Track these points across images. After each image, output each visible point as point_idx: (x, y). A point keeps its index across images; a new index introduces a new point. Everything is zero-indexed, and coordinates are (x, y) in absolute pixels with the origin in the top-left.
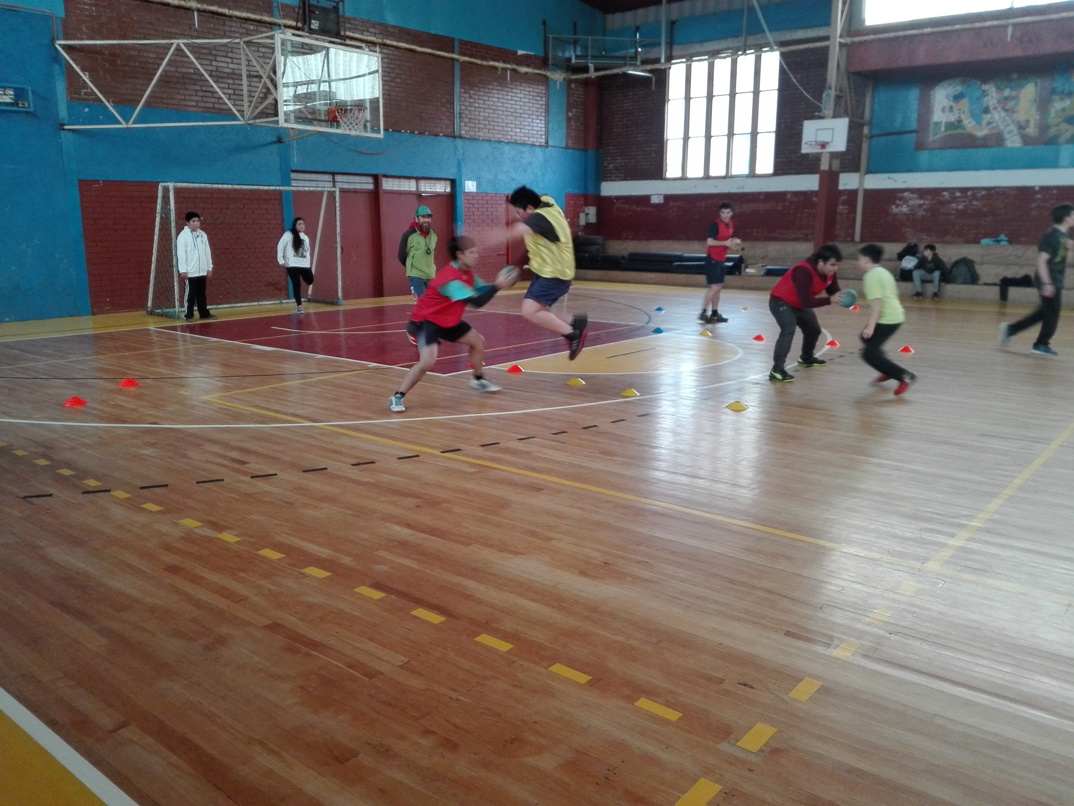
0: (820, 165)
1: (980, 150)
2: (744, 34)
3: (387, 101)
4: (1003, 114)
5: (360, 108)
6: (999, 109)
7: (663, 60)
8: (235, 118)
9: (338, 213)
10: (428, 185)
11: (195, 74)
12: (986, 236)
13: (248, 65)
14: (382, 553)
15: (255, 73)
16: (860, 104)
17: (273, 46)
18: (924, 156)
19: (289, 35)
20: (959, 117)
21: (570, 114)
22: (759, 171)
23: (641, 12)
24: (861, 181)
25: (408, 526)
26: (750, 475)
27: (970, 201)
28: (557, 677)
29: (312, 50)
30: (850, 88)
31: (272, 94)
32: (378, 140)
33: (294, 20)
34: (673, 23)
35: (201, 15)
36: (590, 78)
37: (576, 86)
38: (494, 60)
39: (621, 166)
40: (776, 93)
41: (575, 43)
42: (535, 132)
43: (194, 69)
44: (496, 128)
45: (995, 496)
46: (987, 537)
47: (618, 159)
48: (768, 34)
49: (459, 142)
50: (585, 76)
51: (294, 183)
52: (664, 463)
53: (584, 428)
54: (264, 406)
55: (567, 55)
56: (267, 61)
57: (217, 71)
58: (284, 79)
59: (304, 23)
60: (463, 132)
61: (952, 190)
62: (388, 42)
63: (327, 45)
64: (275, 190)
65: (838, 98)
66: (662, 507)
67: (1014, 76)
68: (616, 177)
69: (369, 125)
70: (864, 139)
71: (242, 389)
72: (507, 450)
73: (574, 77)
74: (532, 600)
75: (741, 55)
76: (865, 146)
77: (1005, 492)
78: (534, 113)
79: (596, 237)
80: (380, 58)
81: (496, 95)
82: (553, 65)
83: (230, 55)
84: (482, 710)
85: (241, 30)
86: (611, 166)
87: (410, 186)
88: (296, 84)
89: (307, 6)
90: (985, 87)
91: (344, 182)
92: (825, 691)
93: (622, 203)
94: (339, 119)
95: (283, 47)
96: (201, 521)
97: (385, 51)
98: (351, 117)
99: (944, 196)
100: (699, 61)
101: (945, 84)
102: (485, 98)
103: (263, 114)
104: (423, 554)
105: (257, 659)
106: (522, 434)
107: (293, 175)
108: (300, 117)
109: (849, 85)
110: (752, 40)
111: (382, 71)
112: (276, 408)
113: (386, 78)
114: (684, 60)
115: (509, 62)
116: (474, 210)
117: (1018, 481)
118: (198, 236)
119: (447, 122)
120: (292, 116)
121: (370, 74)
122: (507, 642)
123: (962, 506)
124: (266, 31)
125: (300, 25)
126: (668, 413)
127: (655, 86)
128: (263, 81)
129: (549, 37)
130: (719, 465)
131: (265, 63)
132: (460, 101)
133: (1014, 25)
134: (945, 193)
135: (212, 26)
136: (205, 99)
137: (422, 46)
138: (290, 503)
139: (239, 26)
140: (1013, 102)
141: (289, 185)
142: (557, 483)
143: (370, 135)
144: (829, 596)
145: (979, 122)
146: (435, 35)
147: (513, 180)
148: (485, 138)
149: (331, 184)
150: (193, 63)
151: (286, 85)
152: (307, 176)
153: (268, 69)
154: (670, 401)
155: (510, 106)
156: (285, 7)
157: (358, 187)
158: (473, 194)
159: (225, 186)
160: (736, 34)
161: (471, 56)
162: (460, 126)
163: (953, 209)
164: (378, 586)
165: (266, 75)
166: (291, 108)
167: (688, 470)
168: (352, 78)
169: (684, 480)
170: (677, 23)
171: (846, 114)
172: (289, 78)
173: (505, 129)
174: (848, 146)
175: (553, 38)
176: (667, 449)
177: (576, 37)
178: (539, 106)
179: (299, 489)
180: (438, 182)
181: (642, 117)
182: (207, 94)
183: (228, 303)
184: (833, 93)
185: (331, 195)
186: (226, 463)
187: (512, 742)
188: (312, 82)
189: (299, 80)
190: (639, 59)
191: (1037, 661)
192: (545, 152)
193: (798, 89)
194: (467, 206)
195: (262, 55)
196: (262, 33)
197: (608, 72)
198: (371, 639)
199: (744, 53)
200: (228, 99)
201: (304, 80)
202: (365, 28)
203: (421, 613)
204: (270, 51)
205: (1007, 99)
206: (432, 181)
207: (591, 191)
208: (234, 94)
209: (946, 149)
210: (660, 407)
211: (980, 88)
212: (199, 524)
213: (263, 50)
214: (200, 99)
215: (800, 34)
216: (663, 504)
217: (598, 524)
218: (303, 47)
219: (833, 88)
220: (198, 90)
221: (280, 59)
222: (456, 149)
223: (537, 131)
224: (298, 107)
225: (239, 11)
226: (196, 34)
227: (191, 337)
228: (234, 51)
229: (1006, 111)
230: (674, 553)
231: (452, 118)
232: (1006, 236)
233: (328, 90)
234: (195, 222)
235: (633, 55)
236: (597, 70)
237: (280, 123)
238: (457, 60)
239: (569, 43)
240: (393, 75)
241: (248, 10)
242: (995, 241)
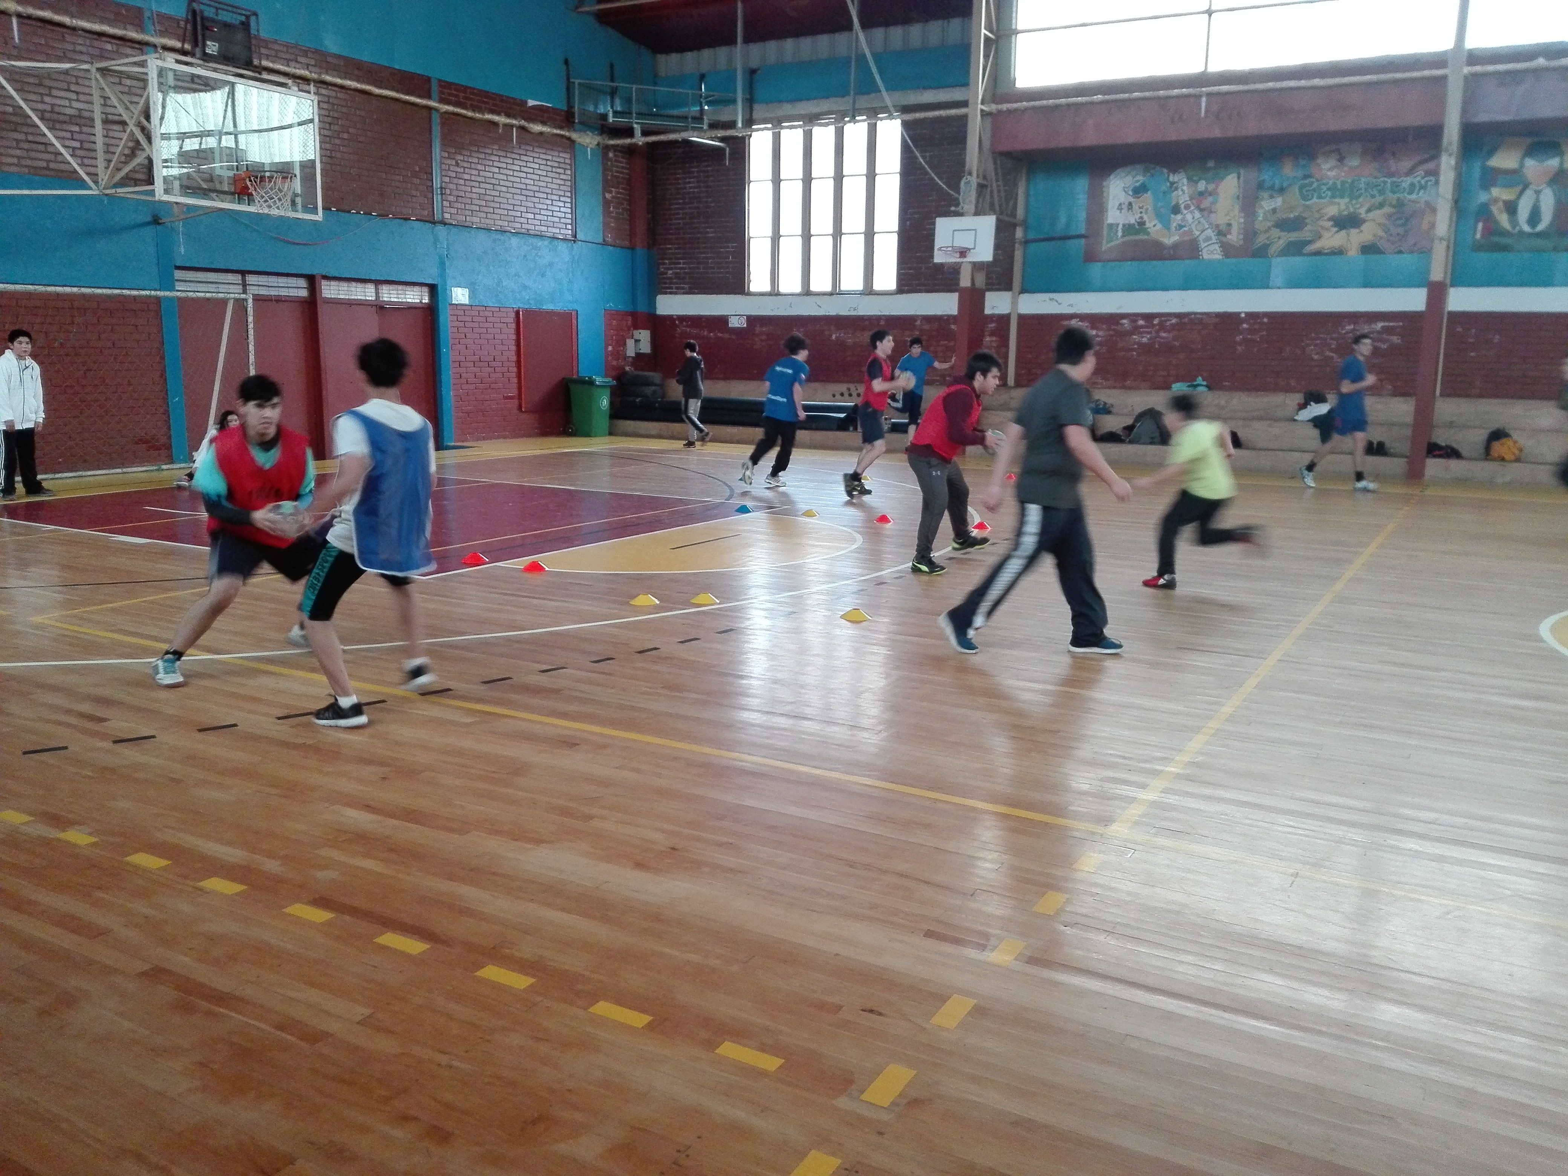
0: (959, 279)
1: (1167, 263)
2: (852, 93)
3: (328, 167)
4: (1197, 214)
5: (285, 175)
6: (1192, 208)
7: (740, 125)
8: (83, 185)
9: (251, 332)
10: (395, 292)
11: (15, 114)
12: (1177, 380)
13: (105, 105)
14: (326, 852)
15: (116, 118)
16: (1011, 196)
17: (144, 77)
18: (1096, 270)
19: (170, 61)
20: (1141, 218)
21: (608, 196)
22: (877, 286)
23: (706, 53)
24: (1014, 303)
25: (369, 808)
26: (874, 712)
27: (1157, 332)
28: (601, 1022)
29: (208, 85)
30: (996, 174)
31: (143, 150)
32: (315, 223)
33: (179, 40)
34: (753, 72)
35: (23, 23)
36: (635, 145)
37: (615, 156)
38: (492, 112)
39: (685, 273)
40: (898, 177)
41: (613, 93)
42: (557, 220)
43: (13, 106)
44: (496, 211)
45: (1196, 730)
46: (1190, 788)
47: (680, 263)
48: (884, 93)
49: (440, 230)
50: (628, 141)
51: (179, 286)
52: (753, 700)
53: (640, 652)
54: (132, 629)
55: (601, 110)
56: (135, 99)
57: (52, 112)
58: (163, 125)
59: (195, 44)
60: (447, 216)
61: (1133, 317)
62: (328, 78)
63: (232, 79)
64: (150, 297)
65: (981, 187)
66: (752, 763)
67: (1211, 164)
68: (677, 288)
69: (299, 200)
70: (1017, 245)
71: (95, 604)
72: (526, 689)
73: (612, 142)
74: (563, 910)
75: (849, 122)
76: (1018, 254)
77: (1210, 725)
78: (554, 192)
79: (651, 374)
80: (316, 103)
81: (496, 164)
82: (581, 123)
83: (73, 88)
84: (486, 1080)
85: (91, 50)
86: (670, 272)
87: (367, 293)
88: (183, 136)
89: (199, 19)
90: (1173, 178)
91: (260, 286)
92: (979, 1011)
93: (687, 326)
94: (251, 190)
95: (161, 80)
96: (30, 814)
97: (324, 91)
98: (271, 189)
99: (1122, 324)
100: (791, 127)
101: (1120, 172)
102: (479, 167)
103: (129, 180)
104: (392, 850)
105: (127, 1024)
106: (545, 664)
107: (178, 274)
108: (189, 187)
109: (996, 169)
110: (863, 102)
111: (320, 121)
112: (152, 634)
113: (326, 133)
114: (770, 126)
115: (514, 117)
116: (466, 330)
117: (1227, 709)
118: (27, 368)
119: (421, 200)
120: (177, 184)
121: (300, 124)
122: (527, 974)
123: (1156, 746)
124: (134, 53)
125: (187, 47)
126: (759, 627)
127: (730, 160)
128: (128, 131)
129: (574, 83)
130: (832, 700)
131: (131, 103)
132: (441, 170)
133: (1209, 95)
134: (1124, 321)
135: (43, 42)
136: (33, 154)
137: (381, 87)
138: (177, 781)
139: (88, 44)
140: (1210, 199)
141: (172, 288)
142: (601, 735)
143: (300, 215)
144: (982, 878)
145: (1167, 226)
146: (399, 70)
147: (525, 287)
148: (482, 226)
149: (239, 289)
150: (11, 97)
151: (166, 137)
152: (201, 276)
153: (136, 112)
154: (763, 609)
155: (518, 180)
156: (163, 18)
157: (284, 292)
158: (463, 308)
159: (68, 290)
160: (841, 92)
161: (457, 104)
162: (442, 206)
163: (1135, 343)
164: (322, 902)
165: (133, 121)
166: (175, 172)
167: (789, 708)
168: (272, 129)
169: (783, 722)
170: (759, 72)
171: (992, 210)
172: (170, 126)
173: (511, 213)
174: (995, 255)
175: (580, 84)
176: (759, 679)
177: (614, 84)
178: (562, 182)
179: (191, 759)
180: (408, 288)
181: (712, 205)
182: (34, 146)
183: (72, 471)
184: (974, 180)
185: (240, 305)
186: (73, 720)
187: (534, 1122)
188: (208, 133)
189: (187, 131)
190: (706, 121)
191: (1257, 953)
192: (572, 249)
193: (927, 173)
194: (457, 324)
195: (126, 89)
196: (127, 56)
197: (662, 138)
198: (312, 984)
199: (853, 120)
200: (71, 156)
201: (195, 130)
202: (292, 57)
203: (391, 939)
204: (141, 84)
205: (1201, 194)
206: (400, 287)
207: (642, 308)
208: (81, 148)
209: (1127, 260)
210: (749, 619)
211: (1168, 179)
212: (26, 818)
213: (128, 82)
214: (25, 154)
215: (928, 97)
216: (754, 759)
217: (661, 792)
218: (193, 81)
219: (975, 174)
220: (21, 141)
221: (156, 97)
222: (436, 240)
223: (560, 218)
224: (185, 170)
225: (88, 21)
226: (15, 52)
227: (11, 524)
228: (80, 81)
229: (1201, 210)
230: (771, 828)
231: (430, 196)
232: (1204, 380)
233: (234, 146)
234: (23, 343)
235: (698, 115)
236: (645, 133)
237: (157, 194)
238: (436, 110)
239: (605, 93)
240: (336, 128)
241: (102, 20)
242: (1189, 386)
